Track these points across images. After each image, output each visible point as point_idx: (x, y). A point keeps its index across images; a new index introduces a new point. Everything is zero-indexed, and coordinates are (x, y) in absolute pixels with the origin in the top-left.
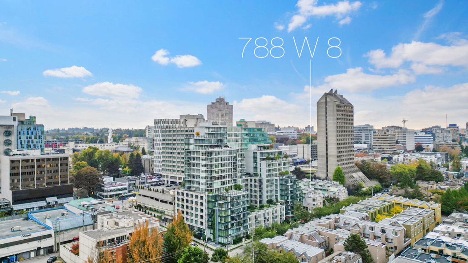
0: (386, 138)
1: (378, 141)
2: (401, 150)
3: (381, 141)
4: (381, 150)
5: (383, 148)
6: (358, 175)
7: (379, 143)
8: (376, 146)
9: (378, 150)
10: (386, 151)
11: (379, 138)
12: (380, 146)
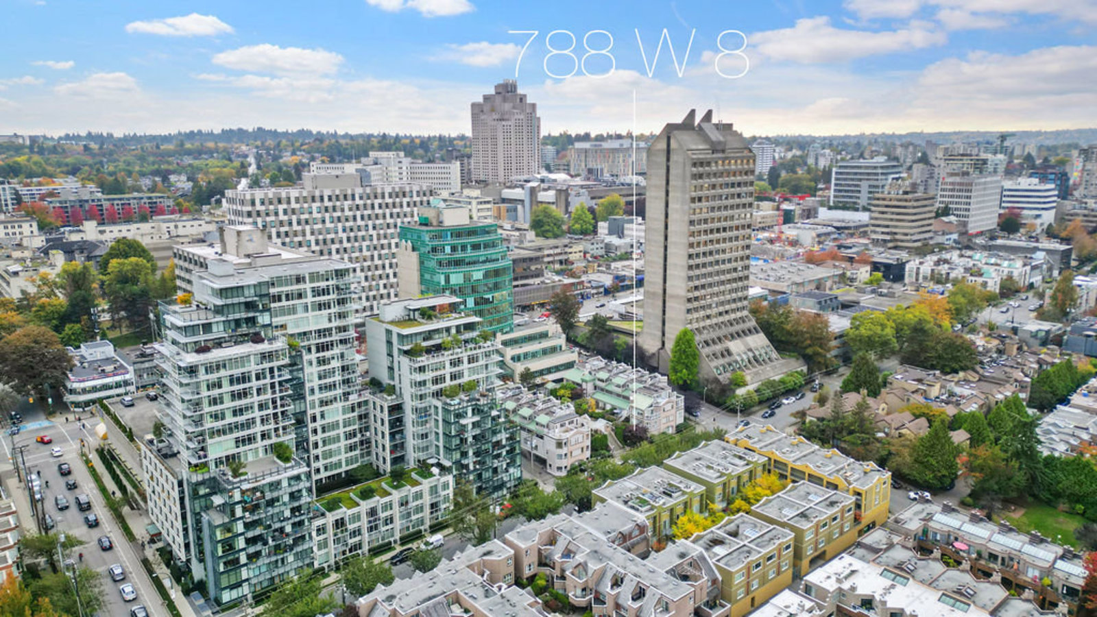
0: (905, 207)
1: (883, 213)
2: (948, 237)
3: (893, 213)
4: (888, 237)
5: (895, 233)
6: (746, 344)
7: (886, 219)
8: (878, 226)
9: (881, 237)
10: (902, 241)
11: (887, 206)
12: (887, 226)
